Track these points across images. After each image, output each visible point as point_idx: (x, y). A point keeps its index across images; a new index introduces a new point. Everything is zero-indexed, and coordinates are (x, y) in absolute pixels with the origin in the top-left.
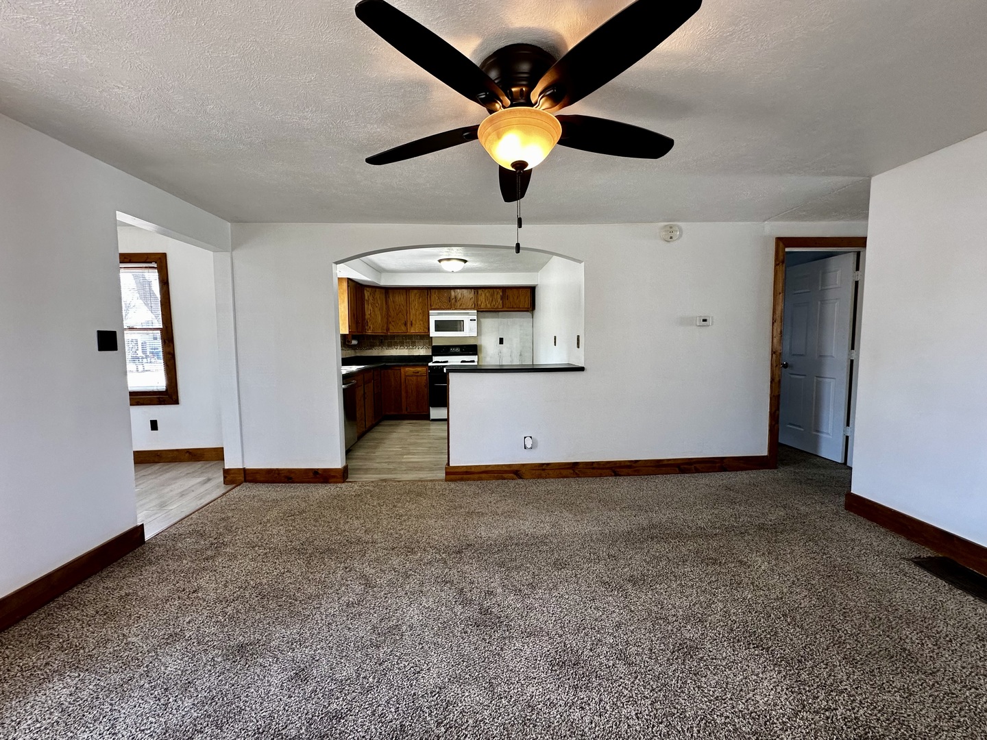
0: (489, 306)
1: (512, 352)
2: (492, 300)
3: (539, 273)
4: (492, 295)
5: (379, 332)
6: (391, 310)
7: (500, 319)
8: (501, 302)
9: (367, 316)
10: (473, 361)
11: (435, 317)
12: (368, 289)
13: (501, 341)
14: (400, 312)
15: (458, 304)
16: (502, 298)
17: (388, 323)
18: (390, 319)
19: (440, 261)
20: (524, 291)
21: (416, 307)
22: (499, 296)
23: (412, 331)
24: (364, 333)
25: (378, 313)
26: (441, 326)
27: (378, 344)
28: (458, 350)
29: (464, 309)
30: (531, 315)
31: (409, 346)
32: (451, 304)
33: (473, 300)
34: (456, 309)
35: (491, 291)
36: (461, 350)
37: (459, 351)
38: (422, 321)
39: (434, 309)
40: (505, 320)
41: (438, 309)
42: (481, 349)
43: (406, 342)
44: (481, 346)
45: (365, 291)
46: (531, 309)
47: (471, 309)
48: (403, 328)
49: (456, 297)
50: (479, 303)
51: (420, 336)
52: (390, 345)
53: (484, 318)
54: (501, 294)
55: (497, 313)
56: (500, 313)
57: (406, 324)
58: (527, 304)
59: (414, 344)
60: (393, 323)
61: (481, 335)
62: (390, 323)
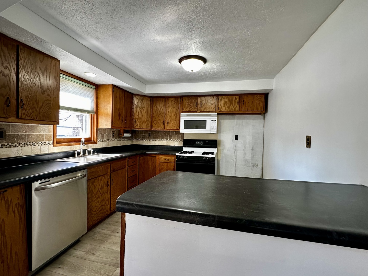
0: (227, 109)
1: (245, 147)
2: (231, 105)
3: (274, 79)
4: (231, 101)
5: (145, 128)
6: (154, 112)
7: (236, 121)
8: (238, 106)
9: (136, 117)
10: (212, 153)
11: (185, 117)
12: (137, 97)
13: (237, 138)
14: (160, 114)
15: (203, 108)
16: (239, 103)
17: (152, 122)
18: (153, 120)
19: (180, 61)
20: (259, 96)
21: (172, 111)
22: (236, 102)
23: (168, 128)
24: (133, 129)
25: (144, 114)
26: (189, 124)
27: (147, 136)
28: (201, 143)
29: (208, 112)
30: (263, 117)
31: (168, 139)
32: (197, 109)
33: (214, 105)
34: (201, 112)
35: (230, 97)
36: (204, 144)
37: (203, 144)
38: (176, 120)
39: (185, 112)
40: (240, 121)
41: (187, 112)
42: (220, 144)
43: (166, 136)
44: (220, 141)
45: (135, 99)
46: (264, 112)
47: (213, 112)
48: (162, 126)
49: (201, 103)
50: (220, 107)
51: (175, 132)
52: (155, 138)
53: (224, 119)
54: (238, 99)
55: (234, 116)
56: (237, 116)
57: (164, 123)
58: (260, 108)
59: (171, 138)
60: (155, 123)
61: (220, 133)
62: (153, 122)
